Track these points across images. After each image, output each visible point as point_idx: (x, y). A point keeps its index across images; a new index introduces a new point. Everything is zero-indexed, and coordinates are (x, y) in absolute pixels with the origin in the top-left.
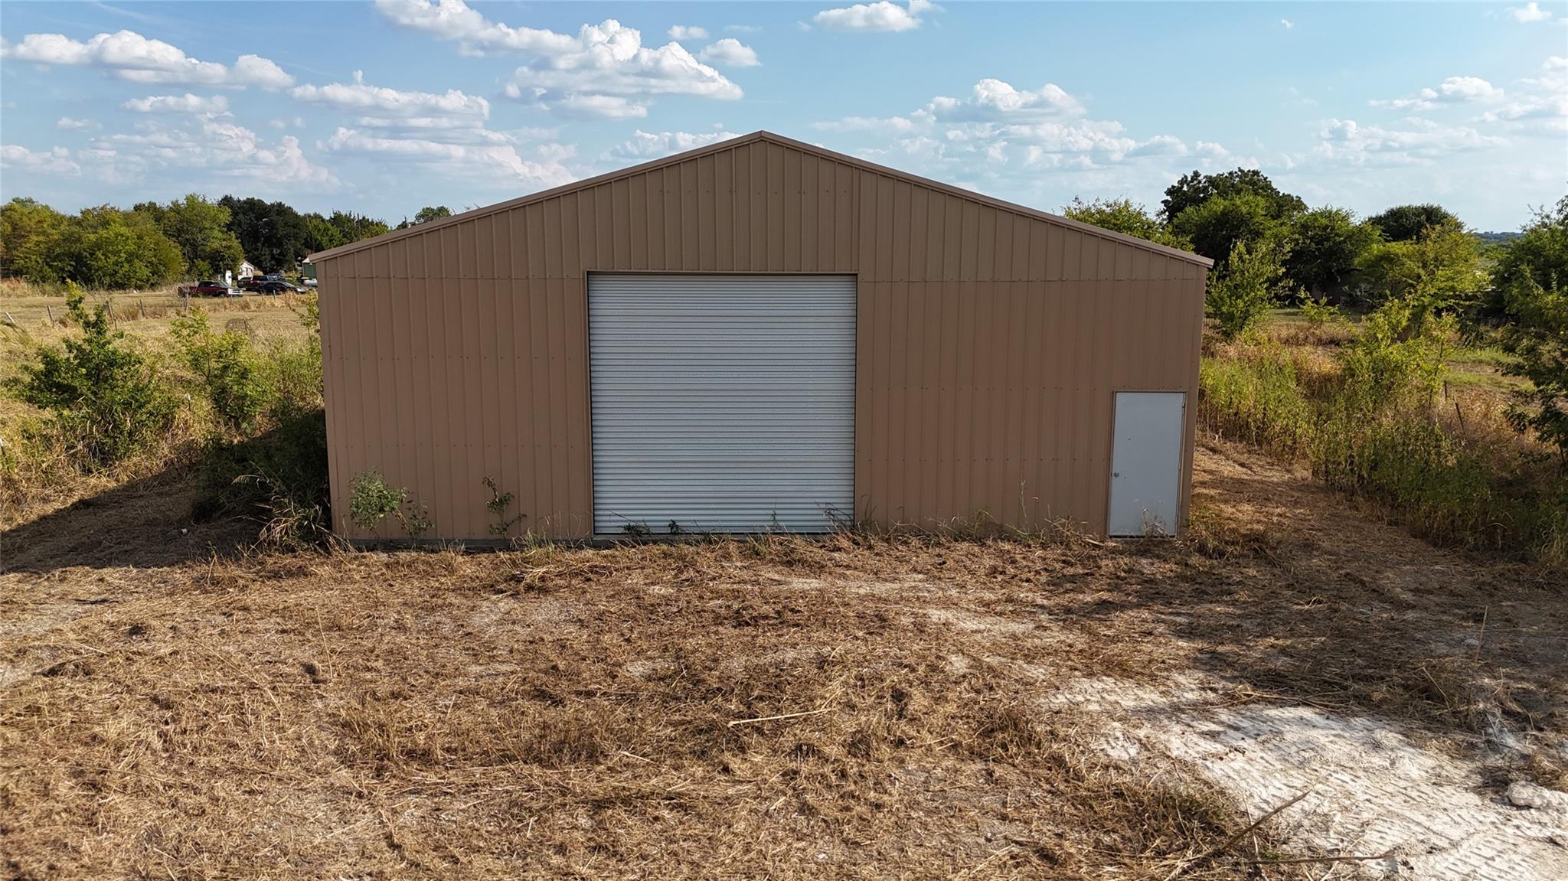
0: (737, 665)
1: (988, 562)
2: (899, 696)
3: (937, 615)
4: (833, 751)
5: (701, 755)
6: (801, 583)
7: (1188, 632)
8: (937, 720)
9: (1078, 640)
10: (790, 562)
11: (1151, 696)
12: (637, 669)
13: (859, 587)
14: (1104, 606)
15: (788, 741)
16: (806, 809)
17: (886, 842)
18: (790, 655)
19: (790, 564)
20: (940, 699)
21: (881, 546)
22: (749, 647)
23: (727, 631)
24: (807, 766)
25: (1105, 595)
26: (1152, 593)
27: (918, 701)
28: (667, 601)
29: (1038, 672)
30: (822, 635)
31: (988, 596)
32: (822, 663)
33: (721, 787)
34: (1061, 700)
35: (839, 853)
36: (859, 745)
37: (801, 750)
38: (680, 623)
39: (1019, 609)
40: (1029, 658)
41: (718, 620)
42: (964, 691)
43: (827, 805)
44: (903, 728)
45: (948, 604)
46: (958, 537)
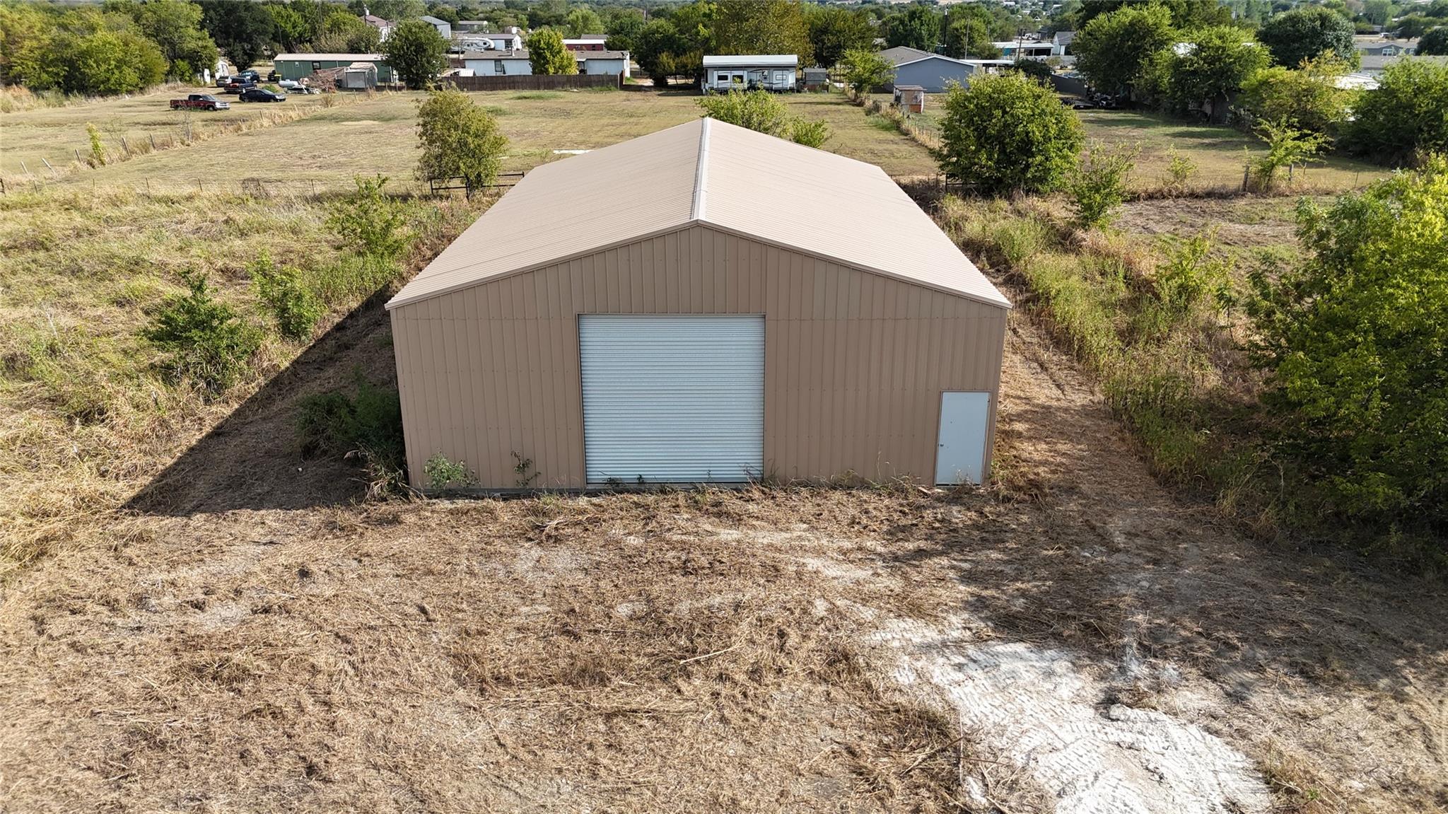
0: (684, 608)
1: (852, 511)
2: (782, 635)
3: (812, 563)
4: (741, 677)
5: (665, 679)
6: (728, 535)
7: (968, 577)
8: (802, 654)
9: (896, 584)
10: (719, 512)
11: (931, 634)
12: (623, 610)
13: (764, 537)
14: (921, 554)
15: (715, 669)
16: (723, 720)
17: (765, 742)
18: (717, 600)
19: (719, 515)
20: (805, 638)
21: (780, 495)
22: (694, 593)
23: (678, 578)
24: (725, 690)
25: (922, 544)
26: (953, 542)
27: (793, 638)
28: (640, 552)
29: (868, 614)
30: (737, 582)
31: (847, 545)
32: (737, 606)
33: (678, 704)
34: (877, 638)
35: (741, 749)
36: (755, 673)
37: (722, 677)
38: (648, 573)
39: (868, 557)
40: (865, 602)
41: (672, 570)
42: (821, 630)
43: (733, 715)
44: (782, 659)
45: (820, 552)
46: (834, 488)
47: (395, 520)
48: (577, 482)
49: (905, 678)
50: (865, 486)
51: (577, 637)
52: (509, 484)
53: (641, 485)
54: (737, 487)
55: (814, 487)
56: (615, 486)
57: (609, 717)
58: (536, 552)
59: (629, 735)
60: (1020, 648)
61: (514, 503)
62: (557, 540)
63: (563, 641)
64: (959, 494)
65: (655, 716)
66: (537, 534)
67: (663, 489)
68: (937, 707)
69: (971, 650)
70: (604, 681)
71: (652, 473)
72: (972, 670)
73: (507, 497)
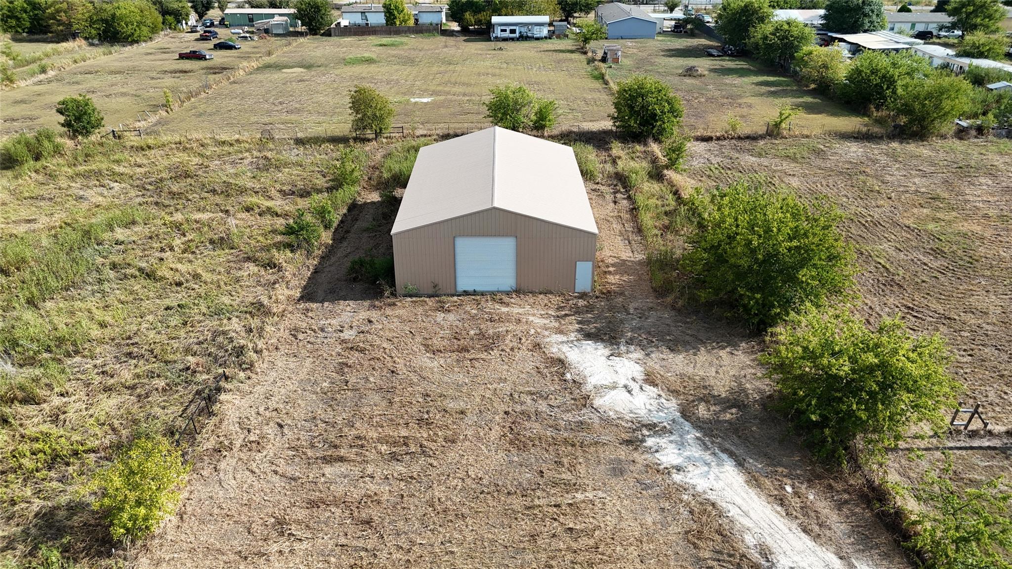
0: (491, 332)
1: (546, 302)
2: (520, 339)
3: (531, 318)
4: (508, 350)
5: (486, 351)
6: (504, 309)
7: (579, 323)
8: (526, 344)
9: (557, 325)
10: (502, 302)
11: (565, 339)
12: (472, 332)
13: (516, 310)
14: (566, 315)
15: (500, 348)
16: (503, 361)
17: (514, 366)
18: (501, 330)
19: (501, 303)
20: (527, 340)
21: (522, 296)
22: (493, 327)
23: (489, 323)
24: (503, 353)
25: (567, 312)
26: (577, 311)
27: (524, 340)
28: (476, 315)
29: (547, 333)
30: (507, 324)
31: (543, 313)
32: (507, 331)
33: (489, 357)
34: (548, 340)
35: (507, 367)
36: (512, 349)
37: (502, 350)
38: (479, 321)
39: (550, 316)
40: (546, 330)
41: (487, 320)
42: (532, 338)
43: (506, 360)
44: (520, 346)
45: (534, 315)
46: (540, 294)
47: (394, 304)
48: (453, 292)
49: (555, 350)
50: (551, 293)
51: (459, 340)
52: (430, 292)
53: (475, 293)
54: (508, 293)
55: (533, 293)
56: (466, 293)
57: (471, 360)
58: (443, 315)
59: (477, 364)
60: (590, 342)
61: (432, 299)
62: (449, 311)
63: (455, 341)
64: (583, 296)
65: (484, 360)
66: (442, 309)
67: (483, 294)
68: (562, 357)
69: (575, 343)
70: (468, 351)
71: (478, 289)
72: (575, 348)
73: (430, 296)
